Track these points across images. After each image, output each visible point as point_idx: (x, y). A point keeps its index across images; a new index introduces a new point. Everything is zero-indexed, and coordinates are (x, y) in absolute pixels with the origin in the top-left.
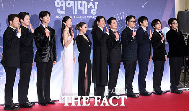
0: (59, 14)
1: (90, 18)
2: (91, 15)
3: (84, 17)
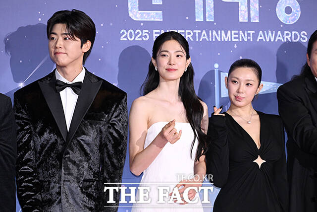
0: (136, 25)
2: (277, 26)
3: (244, 36)
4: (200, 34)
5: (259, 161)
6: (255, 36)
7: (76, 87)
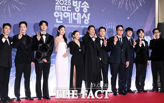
1: (83, 27)
3: (78, 26)
4: (70, 26)
5: (80, 50)
6: (80, 26)
7: (45, 35)
